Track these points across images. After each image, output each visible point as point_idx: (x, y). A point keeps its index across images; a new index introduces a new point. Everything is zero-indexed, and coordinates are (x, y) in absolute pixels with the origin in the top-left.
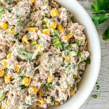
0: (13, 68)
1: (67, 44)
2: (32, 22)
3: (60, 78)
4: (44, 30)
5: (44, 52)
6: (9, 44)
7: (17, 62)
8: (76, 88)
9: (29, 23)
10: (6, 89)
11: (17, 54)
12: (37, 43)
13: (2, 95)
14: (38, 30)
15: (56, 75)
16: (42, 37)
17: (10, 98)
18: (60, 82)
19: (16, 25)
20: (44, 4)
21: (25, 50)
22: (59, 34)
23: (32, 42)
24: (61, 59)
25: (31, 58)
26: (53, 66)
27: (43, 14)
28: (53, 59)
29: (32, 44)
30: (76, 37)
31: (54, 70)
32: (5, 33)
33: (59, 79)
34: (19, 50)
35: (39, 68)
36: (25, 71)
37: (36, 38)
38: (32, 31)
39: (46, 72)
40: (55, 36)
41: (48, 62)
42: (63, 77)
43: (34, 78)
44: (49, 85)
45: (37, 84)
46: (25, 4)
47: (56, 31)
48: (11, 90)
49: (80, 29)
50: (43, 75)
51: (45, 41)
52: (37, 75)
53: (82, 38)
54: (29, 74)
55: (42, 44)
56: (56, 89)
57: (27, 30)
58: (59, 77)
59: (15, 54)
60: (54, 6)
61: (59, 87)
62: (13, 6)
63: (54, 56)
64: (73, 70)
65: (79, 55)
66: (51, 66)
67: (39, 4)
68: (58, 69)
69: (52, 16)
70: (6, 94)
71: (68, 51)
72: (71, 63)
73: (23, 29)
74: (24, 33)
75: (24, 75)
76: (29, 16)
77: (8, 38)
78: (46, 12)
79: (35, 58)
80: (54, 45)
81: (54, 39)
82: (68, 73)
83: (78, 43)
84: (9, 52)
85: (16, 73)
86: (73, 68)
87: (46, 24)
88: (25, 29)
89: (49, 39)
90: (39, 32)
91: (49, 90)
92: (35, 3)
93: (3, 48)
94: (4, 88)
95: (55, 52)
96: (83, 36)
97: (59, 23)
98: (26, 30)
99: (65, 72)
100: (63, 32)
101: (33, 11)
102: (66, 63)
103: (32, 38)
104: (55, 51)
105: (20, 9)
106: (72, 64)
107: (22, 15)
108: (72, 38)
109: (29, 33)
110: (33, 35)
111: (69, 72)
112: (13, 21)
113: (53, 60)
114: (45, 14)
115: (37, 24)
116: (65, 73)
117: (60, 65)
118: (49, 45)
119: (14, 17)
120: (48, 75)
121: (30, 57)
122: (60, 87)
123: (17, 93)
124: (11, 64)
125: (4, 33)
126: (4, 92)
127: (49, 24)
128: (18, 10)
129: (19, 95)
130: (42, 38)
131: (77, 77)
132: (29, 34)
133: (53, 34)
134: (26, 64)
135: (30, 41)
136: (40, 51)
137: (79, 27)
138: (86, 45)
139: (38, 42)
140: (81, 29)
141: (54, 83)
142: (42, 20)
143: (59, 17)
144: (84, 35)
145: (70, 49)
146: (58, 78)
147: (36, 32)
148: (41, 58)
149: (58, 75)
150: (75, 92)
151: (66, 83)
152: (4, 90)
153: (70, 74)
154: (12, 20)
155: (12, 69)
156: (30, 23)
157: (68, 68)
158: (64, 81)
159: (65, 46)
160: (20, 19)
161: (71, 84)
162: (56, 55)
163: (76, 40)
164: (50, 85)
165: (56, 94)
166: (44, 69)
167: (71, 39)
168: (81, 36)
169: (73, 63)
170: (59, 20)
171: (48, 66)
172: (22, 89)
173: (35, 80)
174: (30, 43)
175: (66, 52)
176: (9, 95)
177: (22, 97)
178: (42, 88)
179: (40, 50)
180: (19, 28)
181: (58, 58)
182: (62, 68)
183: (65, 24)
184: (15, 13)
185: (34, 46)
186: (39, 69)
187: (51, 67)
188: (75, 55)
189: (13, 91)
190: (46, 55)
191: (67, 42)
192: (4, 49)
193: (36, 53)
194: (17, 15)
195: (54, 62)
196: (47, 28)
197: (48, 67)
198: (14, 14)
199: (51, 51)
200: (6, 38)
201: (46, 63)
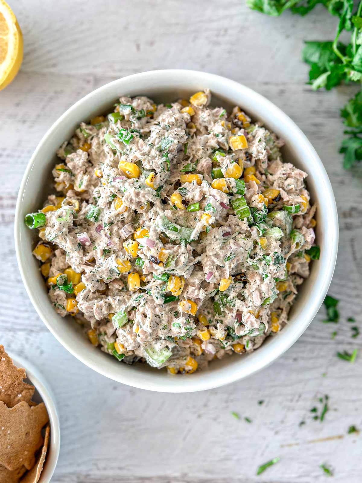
0: (156, 255)
1: (264, 213)
2: (189, 162)
3: (247, 285)
4: (216, 182)
5: (213, 226)
6: (142, 208)
7: (160, 245)
8: (284, 315)
9: (183, 163)
10: (132, 303)
11: (161, 229)
12: (201, 208)
13: (124, 315)
14: (203, 181)
15: (239, 277)
16: (211, 195)
17: (140, 321)
18: (246, 293)
19: (158, 171)
20: (217, 118)
21: (175, 221)
22: (248, 189)
23: (190, 205)
24: (250, 244)
25: (189, 237)
26: (232, 256)
27: (213, 143)
28: (232, 241)
29: (189, 210)
30: (286, 197)
31: (233, 266)
32: (140, 187)
33: (243, 288)
34: (166, 220)
35: (203, 259)
36: (177, 263)
37: (197, 198)
38: (190, 182)
39: (217, 269)
40: (237, 193)
41: (222, 248)
42: (252, 283)
43: (192, 281)
44: (222, 300)
45: (196, 292)
46: (176, 120)
47: (241, 183)
48: (142, 304)
49: (295, 178)
50: (211, 273)
51: (218, 204)
52: (197, 274)
53: (299, 199)
54: (184, 269)
55: (212, 210)
56: (236, 308)
57: (179, 180)
58: (245, 283)
59: (157, 228)
60: (240, 123)
61: (243, 303)
62: (148, 122)
63: (234, 236)
64: (275, 267)
65: (293, 237)
66: (227, 256)
67: (205, 120)
68: (243, 264)
69: (232, 148)
70: (129, 313)
71: (266, 228)
72: (270, 252)
73: (170, 177)
74: (171, 184)
75: (173, 270)
76: (183, 149)
77: (144, 196)
78: (221, 139)
79: (197, 239)
80: (235, 212)
81: (236, 200)
82: (263, 273)
83: (289, 210)
84: (139, 224)
85: (161, 264)
86: (275, 264)
87: (219, 166)
88: (174, 178)
89: (226, 201)
90: (205, 184)
91: (222, 310)
92: (195, 116)
93: (128, 217)
94: (127, 300)
95: (238, 228)
96: (303, 195)
97: (249, 163)
98: (177, 179)
99: (257, 271)
100: (257, 184)
101: (192, 134)
102: (260, 253)
103: (189, 196)
104: (238, 225)
105: (166, 136)
106: (272, 254)
107: (171, 148)
108: (276, 198)
109: (183, 186)
110: (193, 190)
111: (267, 271)
112: (154, 161)
113: (232, 245)
114: (219, 143)
115: (200, 165)
116: (258, 274)
117: (246, 255)
118: (225, 212)
119: (154, 152)
120: (220, 276)
121: (186, 236)
122: (247, 305)
123: (155, 311)
124: (151, 248)
125: (137, 186)
126: (128, 307)
127: (227, 168)
128: (163, 137)
129: (159, 314)
130: (210, 197)
131: (288, 290)
132: (185, 188)
133: (235, 190)
134: (178, 249)
135: (185, 203)
136: (207, 225)
137: (293, 173)
138: (312, 214)
139: (203, 207)
140: (298, 178)
141: (233, 294)
142: (210, 156)
143: (250, 151)
144: (306, 192)
145: (272, 222)
146: (242, 285)
147: (199, 184)
148: (207, 240)
149: (243, 278)
150: (283, 325)
151: (259, 294)
152: (128, 305)
153: (269, 275)
154: (151, 160)
155: (152, 257)
156: (185, 163)
157: (264, 262)
158: (254, 290)
159: (259, 216)
160: (167, 156)
161: (269, 298)
162: (240, 233)
163: (286, 203)
164: (225, 300)
165: (236, 321)
166: (213, 262)
167: (273, 200)
168: (298, 195)
169: (276, 253)
170: (249, 156)
171: (222, 256)
172: (166, 302)
173: (193, 285)
174: (186, 208)
175: (262, 229)
176: (138, 314)
177: (165, 318)
178: (206, 308)
179: (208, 222)
180: (163, 176)
181: (243, 240)
182: (250, 262)
183: (262, 164)
184: (156, 143)
185: (193, 214)
186: (203, 262)
187: (229, 257)
188: (279, 235)
189: (147, 306)
190: (218, 233)
191: (263, 208)
192: (130, 219)
193: (198, 227)
194: (160, 147)
195: (234, 247)
196: (221, 176)
197: (222, 259)
198: (154, 146)
199: (230, 225)
200: (140, 196)
201: (217, 250)
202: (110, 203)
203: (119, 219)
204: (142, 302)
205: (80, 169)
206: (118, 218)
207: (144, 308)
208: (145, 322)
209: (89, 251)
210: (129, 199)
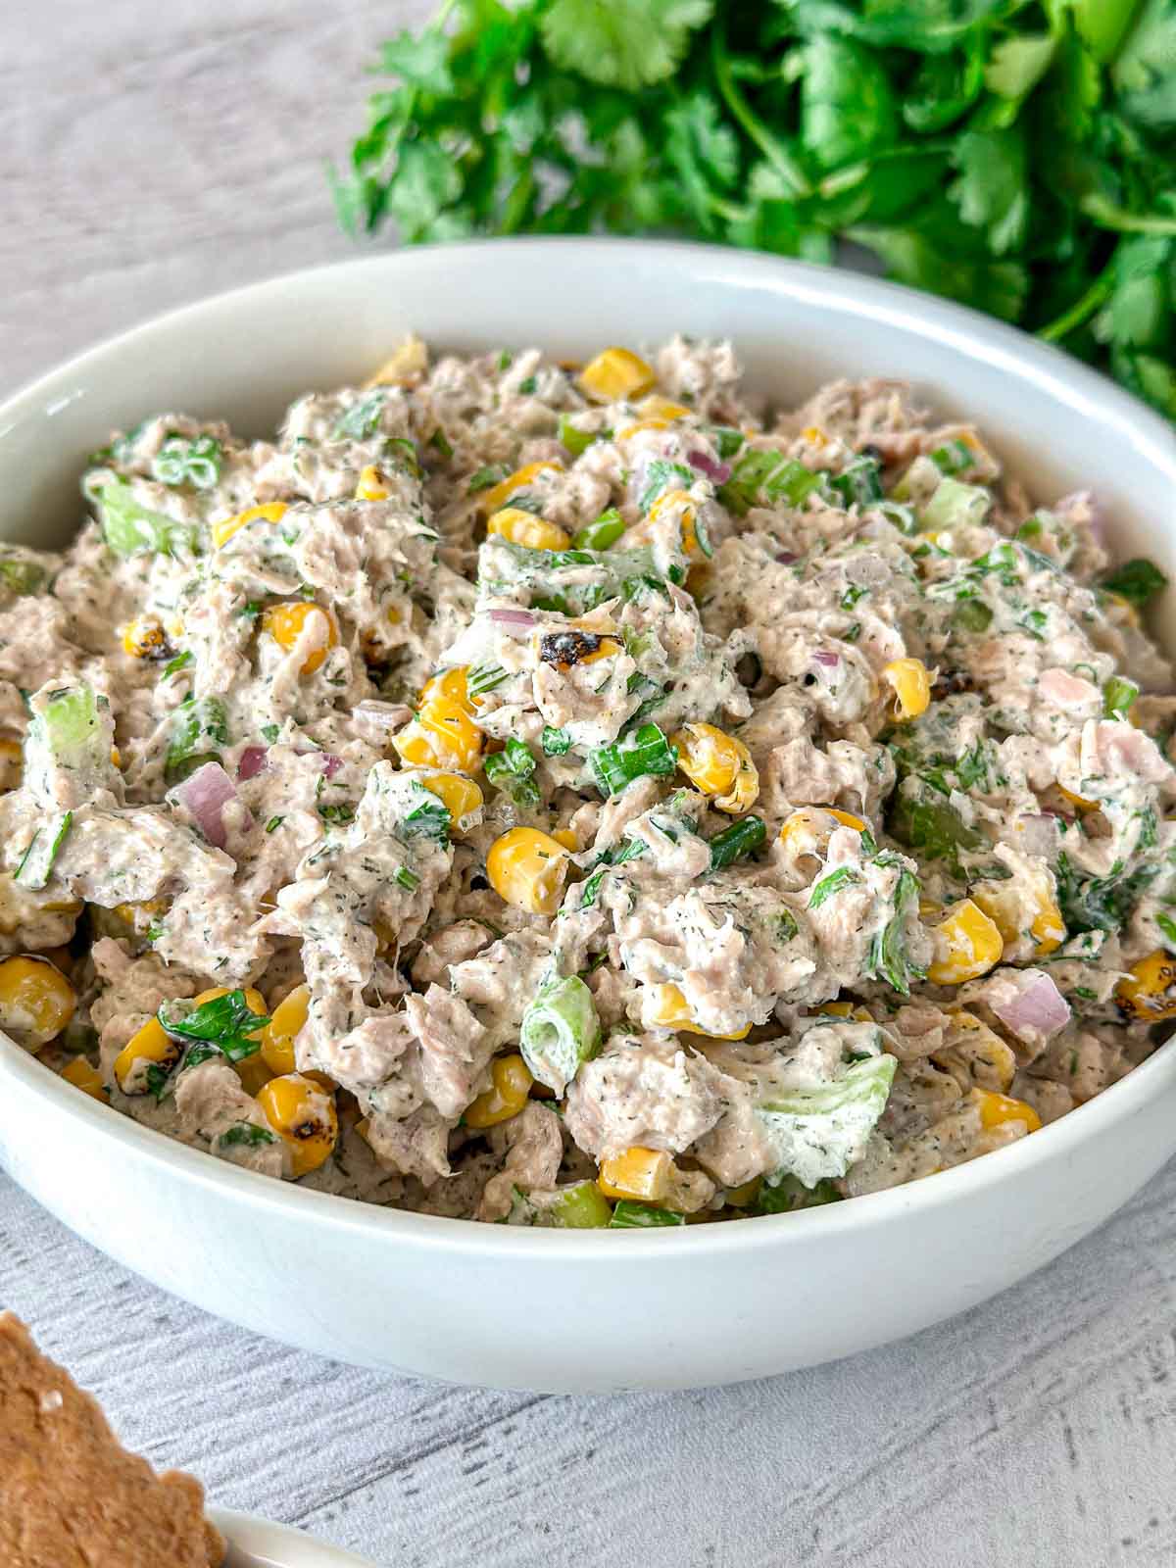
3: (993, 685)
18: (1012, 708)
33: (985, 703)
42: (1009, 666)
45: (819, 762)
48: (620, 907)
51: (682, 461)
70: (589, 984)
80: (763, 495)
82: (1021, 614)
99: (994, 625)
111: (1027, 601)
116: (1004, 632)
146: (974, 700)
158: (1032, 677)
164: (951, 778)
165: (1055, 820)
166: (806, 625)
188: (975, 499)
202: (250, 650)
203: (322, 694)
204: (617, 898)
205: (51, 662)
206: (314, 691)
207: (640, 914)
208: (684, 956)
209: (255, 852)
210: (325, 552)
